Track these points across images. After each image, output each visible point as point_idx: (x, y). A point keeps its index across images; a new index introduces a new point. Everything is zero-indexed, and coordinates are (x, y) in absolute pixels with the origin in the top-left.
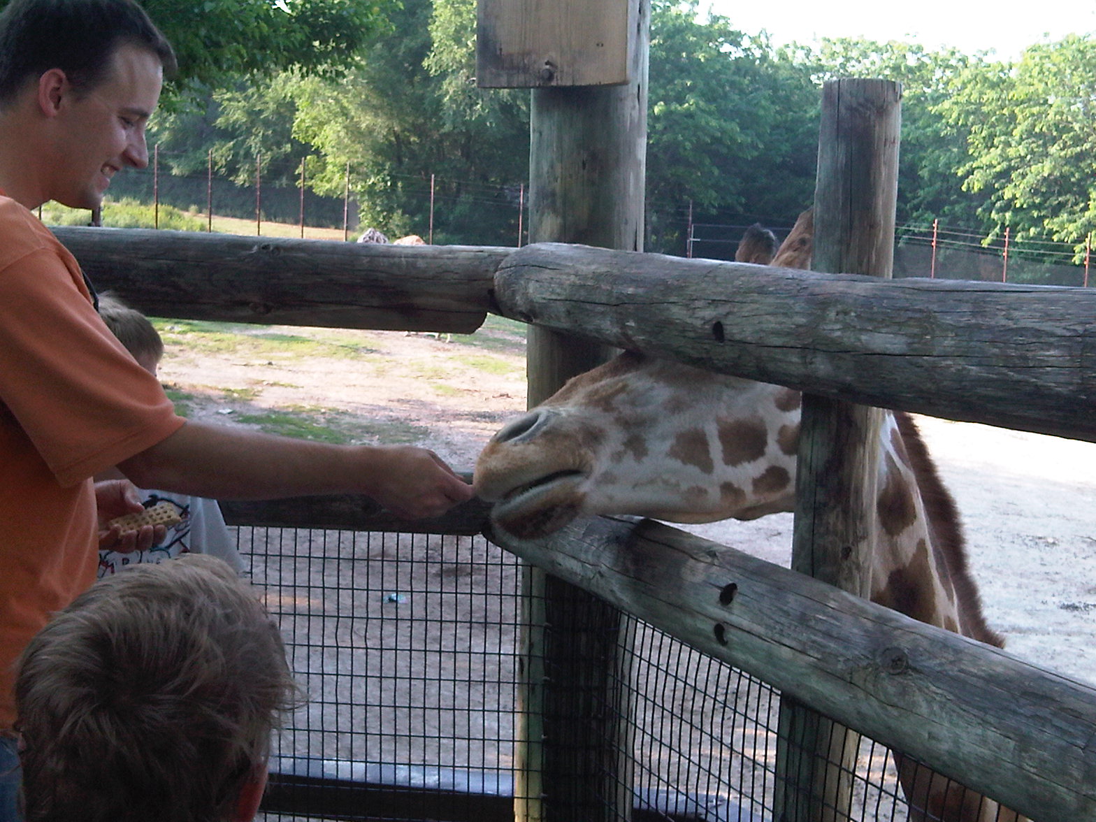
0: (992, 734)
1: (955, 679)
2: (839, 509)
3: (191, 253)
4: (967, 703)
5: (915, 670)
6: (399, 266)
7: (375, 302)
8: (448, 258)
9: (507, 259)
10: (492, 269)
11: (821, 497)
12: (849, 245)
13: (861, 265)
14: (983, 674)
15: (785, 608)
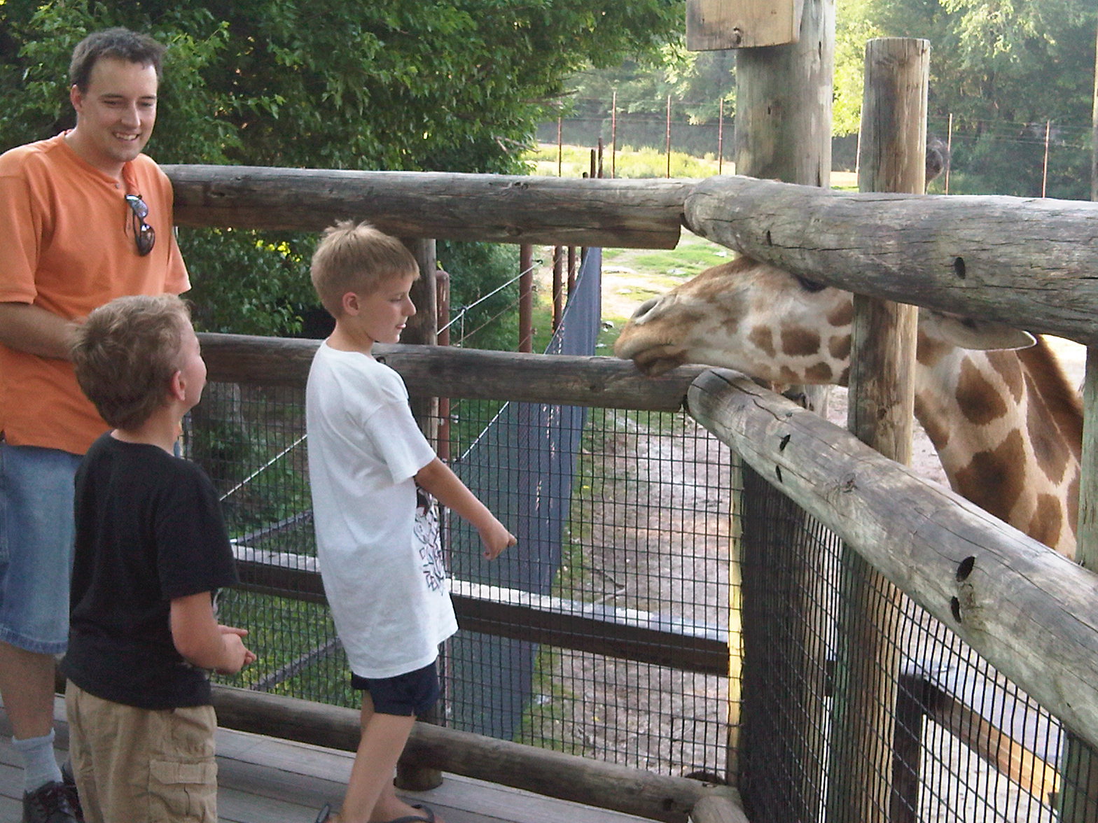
0: (878, 528)
1: (873, 492)
2: (875, 378)
3: (464, 190)
4: (872, 508)
5: (856, 488)
6: (613, 196)
7: (597, 225)
8: (652, 189)
9: (693, 188)
10: (683, 197)
11: (861, 369)
12: (878, 170)
13: (888, 185)
14: (888, 488)
15: (807, 450)
